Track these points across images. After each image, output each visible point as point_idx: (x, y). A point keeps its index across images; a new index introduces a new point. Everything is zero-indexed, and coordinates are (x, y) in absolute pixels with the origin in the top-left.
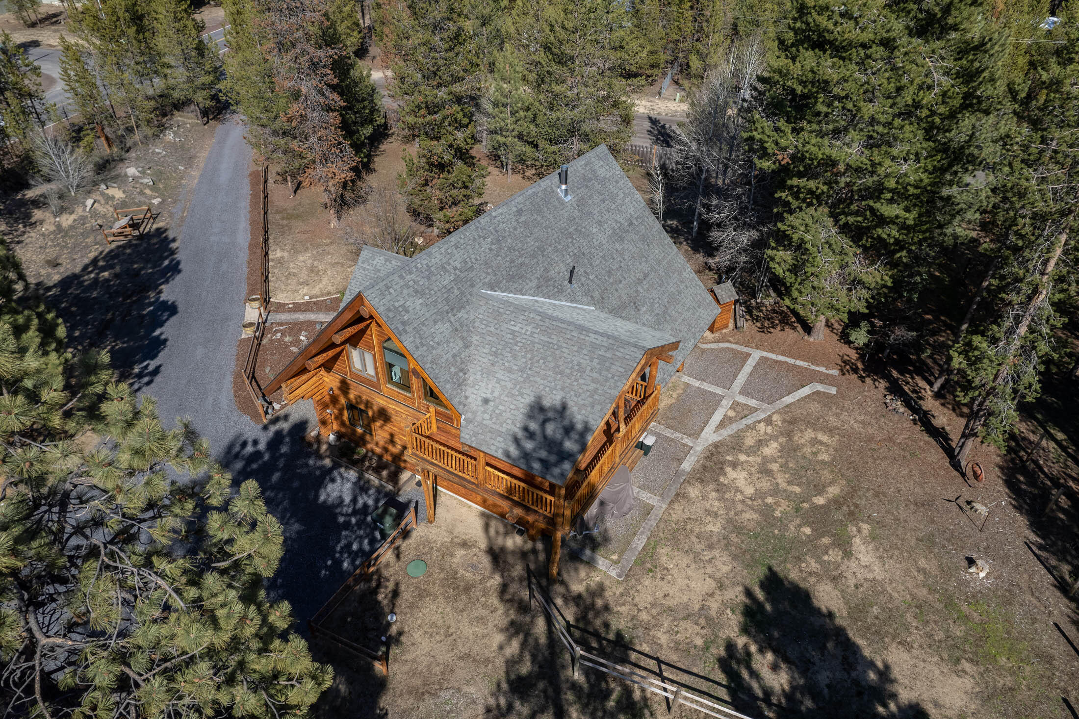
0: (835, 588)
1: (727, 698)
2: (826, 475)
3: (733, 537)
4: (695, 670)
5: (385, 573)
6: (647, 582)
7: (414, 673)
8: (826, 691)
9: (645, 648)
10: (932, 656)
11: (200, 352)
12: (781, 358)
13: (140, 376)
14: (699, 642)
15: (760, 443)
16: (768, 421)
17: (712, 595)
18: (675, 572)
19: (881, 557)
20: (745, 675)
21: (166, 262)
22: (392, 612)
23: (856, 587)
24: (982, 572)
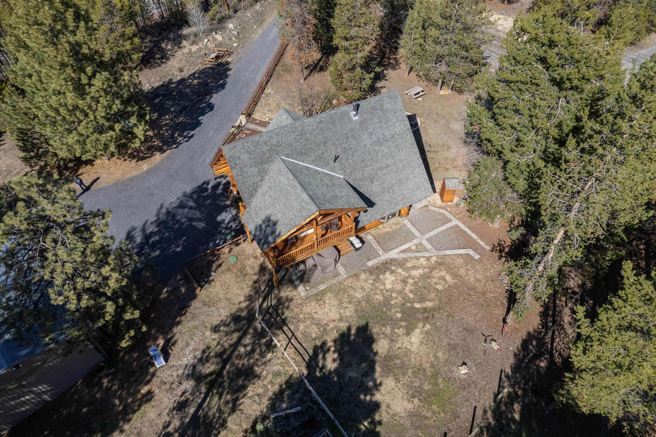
0: (389, 344)
1: (307, 360)
2: (432, 295)
3: (363, 303)
4: (304, 345)
5: (221, 256)
6: (313, 304)
7: (208, 296)
8: (347, 378)
9: (292, 328)
10: (405, 389)
11: (211, 133)
12: (466, 229)
13: (185, 137)
14: (314, 335)
15: (414, 268)
16: (428, 259)
17: (334, 321)
18: (327, 305)
19: (422, 342)
20: (320, 357)
21: (222, 82)
22: (215, 272)
23: (398, 348)
24: (464, 370)
